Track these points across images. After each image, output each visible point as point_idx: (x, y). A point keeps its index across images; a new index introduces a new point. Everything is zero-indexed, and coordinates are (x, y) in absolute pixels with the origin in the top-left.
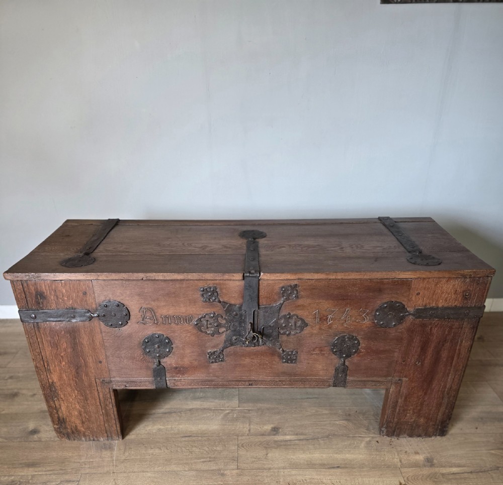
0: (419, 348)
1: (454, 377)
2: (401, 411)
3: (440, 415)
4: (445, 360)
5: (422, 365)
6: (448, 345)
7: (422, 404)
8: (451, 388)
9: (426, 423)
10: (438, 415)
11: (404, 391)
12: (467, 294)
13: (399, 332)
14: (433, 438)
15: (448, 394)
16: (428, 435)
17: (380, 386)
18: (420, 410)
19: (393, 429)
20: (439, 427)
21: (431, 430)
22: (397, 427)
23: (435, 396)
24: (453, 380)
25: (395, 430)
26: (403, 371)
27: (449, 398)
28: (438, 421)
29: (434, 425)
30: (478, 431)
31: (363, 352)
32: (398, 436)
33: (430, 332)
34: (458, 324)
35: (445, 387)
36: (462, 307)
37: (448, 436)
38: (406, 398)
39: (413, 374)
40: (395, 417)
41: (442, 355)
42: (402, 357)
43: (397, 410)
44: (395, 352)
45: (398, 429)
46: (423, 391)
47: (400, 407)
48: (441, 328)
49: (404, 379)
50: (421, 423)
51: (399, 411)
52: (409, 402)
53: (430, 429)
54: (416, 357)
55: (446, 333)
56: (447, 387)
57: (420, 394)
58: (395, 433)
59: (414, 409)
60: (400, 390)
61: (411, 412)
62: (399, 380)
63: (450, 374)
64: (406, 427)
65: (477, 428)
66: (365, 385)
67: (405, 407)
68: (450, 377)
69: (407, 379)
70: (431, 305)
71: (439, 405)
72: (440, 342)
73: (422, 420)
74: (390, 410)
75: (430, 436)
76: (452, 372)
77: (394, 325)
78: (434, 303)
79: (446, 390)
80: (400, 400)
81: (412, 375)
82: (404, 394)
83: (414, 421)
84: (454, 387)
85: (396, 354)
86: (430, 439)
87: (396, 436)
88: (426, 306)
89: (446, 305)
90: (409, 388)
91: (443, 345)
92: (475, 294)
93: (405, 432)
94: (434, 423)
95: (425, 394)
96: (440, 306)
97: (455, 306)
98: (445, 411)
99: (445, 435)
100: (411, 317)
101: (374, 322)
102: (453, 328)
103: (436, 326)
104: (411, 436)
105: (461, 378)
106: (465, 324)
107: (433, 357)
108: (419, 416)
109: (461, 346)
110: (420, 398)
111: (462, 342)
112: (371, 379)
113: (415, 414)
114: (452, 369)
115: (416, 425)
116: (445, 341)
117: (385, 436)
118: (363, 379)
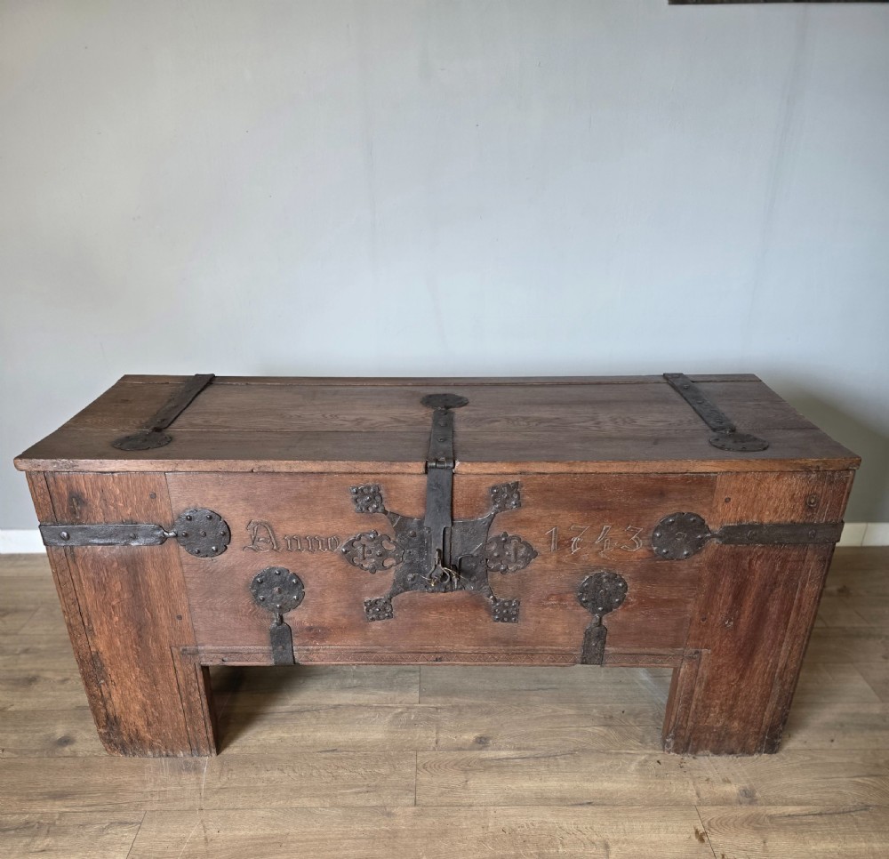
0: (730, 597)
1: (792, 648)
2: (700, 708)
3: (768, 716)
4: (775, 616)
5: (735, 627)
6: (779, 590)
7: (735, 697)
8: (785, 668)
9: (744, 729)
10: (763, 715)
11: (705, 672)
12: (813, 501)
13: (695, 568)
14: (755, 756)
15: (781, 678)
16: (746, 751)
17: (662, 663)
18: (732, 707)
19: (686, 740)
20: (767, 737)
21: (751, 742)
22: (694, 736)
23: (758, 680)
24: (790, 653)
25: (689, 740)
26: (701, 638)
27: (783, 685)
28: (763, 727)
29: (758, 733)
30: (835, 745)
31: (632, 603)
32: (695, 751)
33: (749, 567)
34: (797, 553)
35: (777, 665)
36: (804, 525)
37: (781, 753)
38: (708, 684)
39: (721, 642)
40: (690, 719)
41: (771, 609)
42: (700, 611)
43: (693, 706)
44: (689, 603)
45: (694, 739)
46: (738, 671)
47: (698, 700)
48: (768, 560)
49: (704, 651)
50: (734, 730)
51: (696, 708)
52: (714, 691)
53: (749, 741)
54: (725, 611)
55: (777, 569)
56: (780, 665)
57: (732, 677)
58: (690, 747)
59: (721, 705)
60: (697, 672)
61: (717, 709)
62: (696, 653)
63: (785, 643)
64: (708, 737)
65: (832, 740)
66: (637, 662)
67: (708, 702)
68: (783, 648)
69: (710, 651)
70: (751, 521)
71: (766, 698)
72: (766, 585)
73: (736, 725)
74: (680, 706)
75: (750, 754)
76: (787, 639)
77: (686, 555)
78: (756, 516)
80: (697, 689)
81: (718, 643)
82: (705, 679)
83: (722, 727)
84: (792, 666)
85: (690, 607)
86: (750, 758)
87: (691, 753)
88: (741, 521)
89: (776, 520)
90: (713, 669)
91: (772, 591)
93: (706, 746)
94: (756, 730)
95: (742, 677)
96: (766, 521)
97: (792, 521)
98: (776, 708)
99: (776, 752)
100: (715, 541)
101: (652, 551)
102: (788, 562)
103: (759, 557)
104: (717, 752)
105: (803, 650)
106: (809, 553)
107: (755, 612)
108: (731, 717)
109: (801, 592)
110: (733, 686)
111: (804, 586)
112: (646, 650)
113: (724, 714)
114: (788, 634)
115: (727, 734)
116: (775, 583)
117: (672, 754)
118: (634, 650)
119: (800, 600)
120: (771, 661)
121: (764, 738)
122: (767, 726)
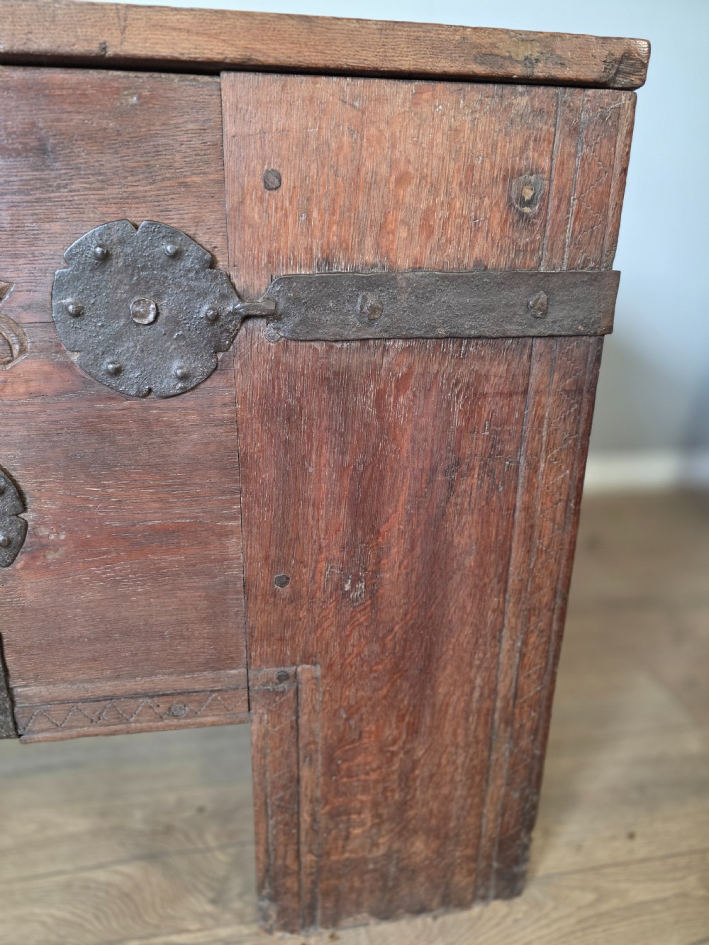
0: (344, 511)
1: (525, 643)
2: (323, 821)
3: (492, 816)
4: (470, 561)
5: (373, 593)
6: (472, 483)
7: (406, 779)
8: (516, 696)
9: (440, 854)
10: (480, 816)
11: (316, 726)
12: (528, 194)
13: (222, 423)
14: (477, 909)
15: (508, 722)
16: (453, 901)
17: (195, 714)
18: (404, 805)
19: (306, 899)
20: (495, 865)
21: (461, 880)
22: (322, 886)
23: (455, 734)
24: (522, 656)
25: (314, 899)
26: (288, 634)
27: (515, 739)
28: (484, 841)
29: (474, 859)
30: (641, 848)
31: (55, 546)
32: (333, 921)
33: (380, 417)
34: (503, 368)
35: (494, 691)
36: (513, 277)
37: (532, 891)
38: (330, 760)
39: (343, 645)
40: (304, 849)
41: (456, 540)
42: (267, 558)
43: (305, 818)
44: (227, 533)
45: (326, 894)
46: (401, 718)
47: (313, 801)
48: (428, 392)
49: (305, 671)
50: (418, 859)
51: (314, 820)
52: (350, 774)
53: (457, 878)
54: (336, 553)
55: (457, 421)
56: (503, 689)
57: (389, 733)
58: (319, 913)
59: (375, 805)
60: (296, 727)
61: (367, 816)
62: (283, 678)
63: (506, 633)
64: (357, 884)
65: (631, 836)
66: (120, 719)
67: (339, 801)
68: (506, 645)
69: (318, 671)
70: (358, 261)
71: (480, 773)
72: (434, 470)
73: (420, 847)
74: (272, 822)
75: (463, 905)
76: (510, 620)
77: (184, 378)
78: (369, 242)
79: (499, 704)
80: (305, 773)
81: (335, 648)
82: (320, 741)
83: (388, 856)
84: (532, 690)
85: (234, 546)
86: (464, 915)
87: (325, 924)
88: (328, 261)
89: (432, 260)
90: (336, 712)
91: (451, 486)
92: (563, 198)
93: (358, 906)
94: (470, 851)
95: (413, 730)
96: (404, 262)
97: (478, 263)
98: (507, 795)
99: (519, 893)
100: (262, 330)
101: (69, 366)
102: (485, 395)
103: (401, 384)
104: (386, 914)
105: (552, 648)
106: (536, 369)
107: (418, 551)
108: (405, 831)
109: (530, 486)
110: (394, 754)
111: (533, 468)
112: (140, 684)
113: (387, 826)
114: (510, 608)
115: (402, 870)
116: (458, 464)
117: (278, 934)
118: (107, 688)
119: (528, 508)
120: (478, 681)
121: (489, 866)
122: (491, 840)
